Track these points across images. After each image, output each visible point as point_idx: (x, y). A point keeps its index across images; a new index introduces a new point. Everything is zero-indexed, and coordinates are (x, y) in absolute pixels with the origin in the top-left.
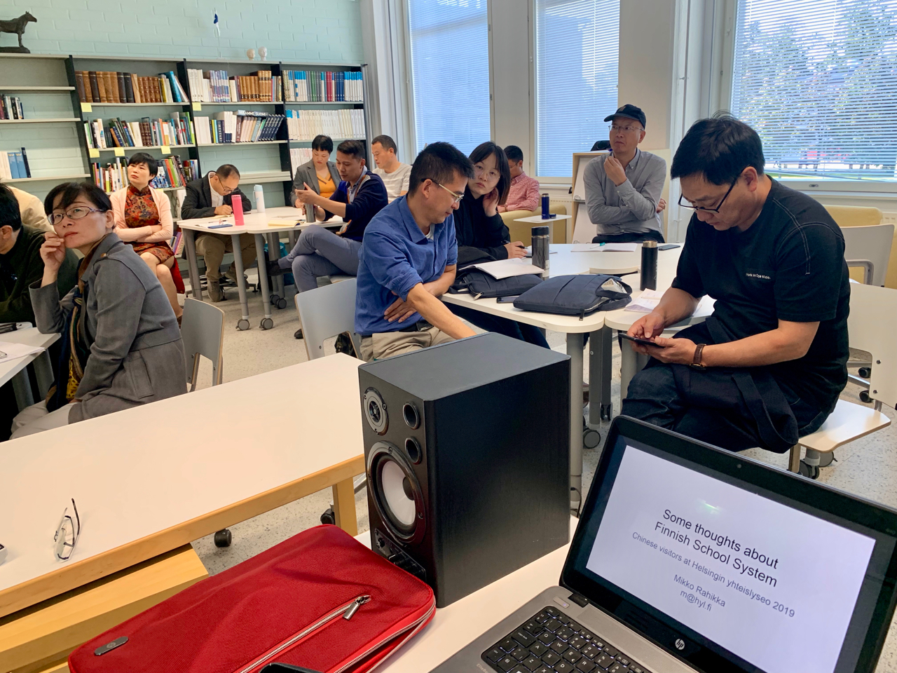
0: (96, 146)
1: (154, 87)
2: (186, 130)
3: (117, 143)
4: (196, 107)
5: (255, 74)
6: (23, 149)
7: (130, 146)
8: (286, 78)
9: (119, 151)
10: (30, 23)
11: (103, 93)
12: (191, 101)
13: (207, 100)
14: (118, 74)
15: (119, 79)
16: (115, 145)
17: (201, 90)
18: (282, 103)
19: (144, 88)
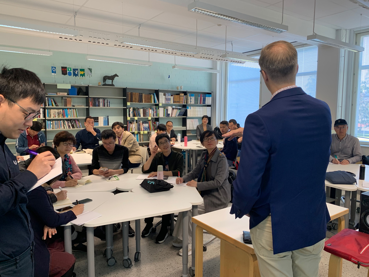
0: (129, 116)
1: (149, 98)
2: (156, 112)
3: (136, 115)
4: (160, 105)
5: (179, 94)
6: (108, 116)
7: (139, 116)
8: (188, 96)
9: (136, 118)
10: (116, 77)
11: (134, 100)
12: (159, 103)
13: (164, 102)
14: (139, 93)
15: (139, 95)
16: (135, 116)
17: (162, 99)
18: (186, 104)
19: (146, 98)
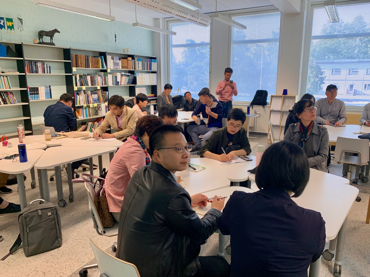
0: (76, 85)
1: (96, 62)
2: (105, 80)
4: (109, 71)
5: (126, 58)
6: (50, 86)
7: (87, 86)
8: (136, 60)
9: (84, 88)
11: (80, 64)
12: (107, 68)
13: (112, 68)
14: (85, 56)
15: (85, 58)
16: (82, 85)
17: (111, 64)
18: (134, 70)
19: (93, 62)
